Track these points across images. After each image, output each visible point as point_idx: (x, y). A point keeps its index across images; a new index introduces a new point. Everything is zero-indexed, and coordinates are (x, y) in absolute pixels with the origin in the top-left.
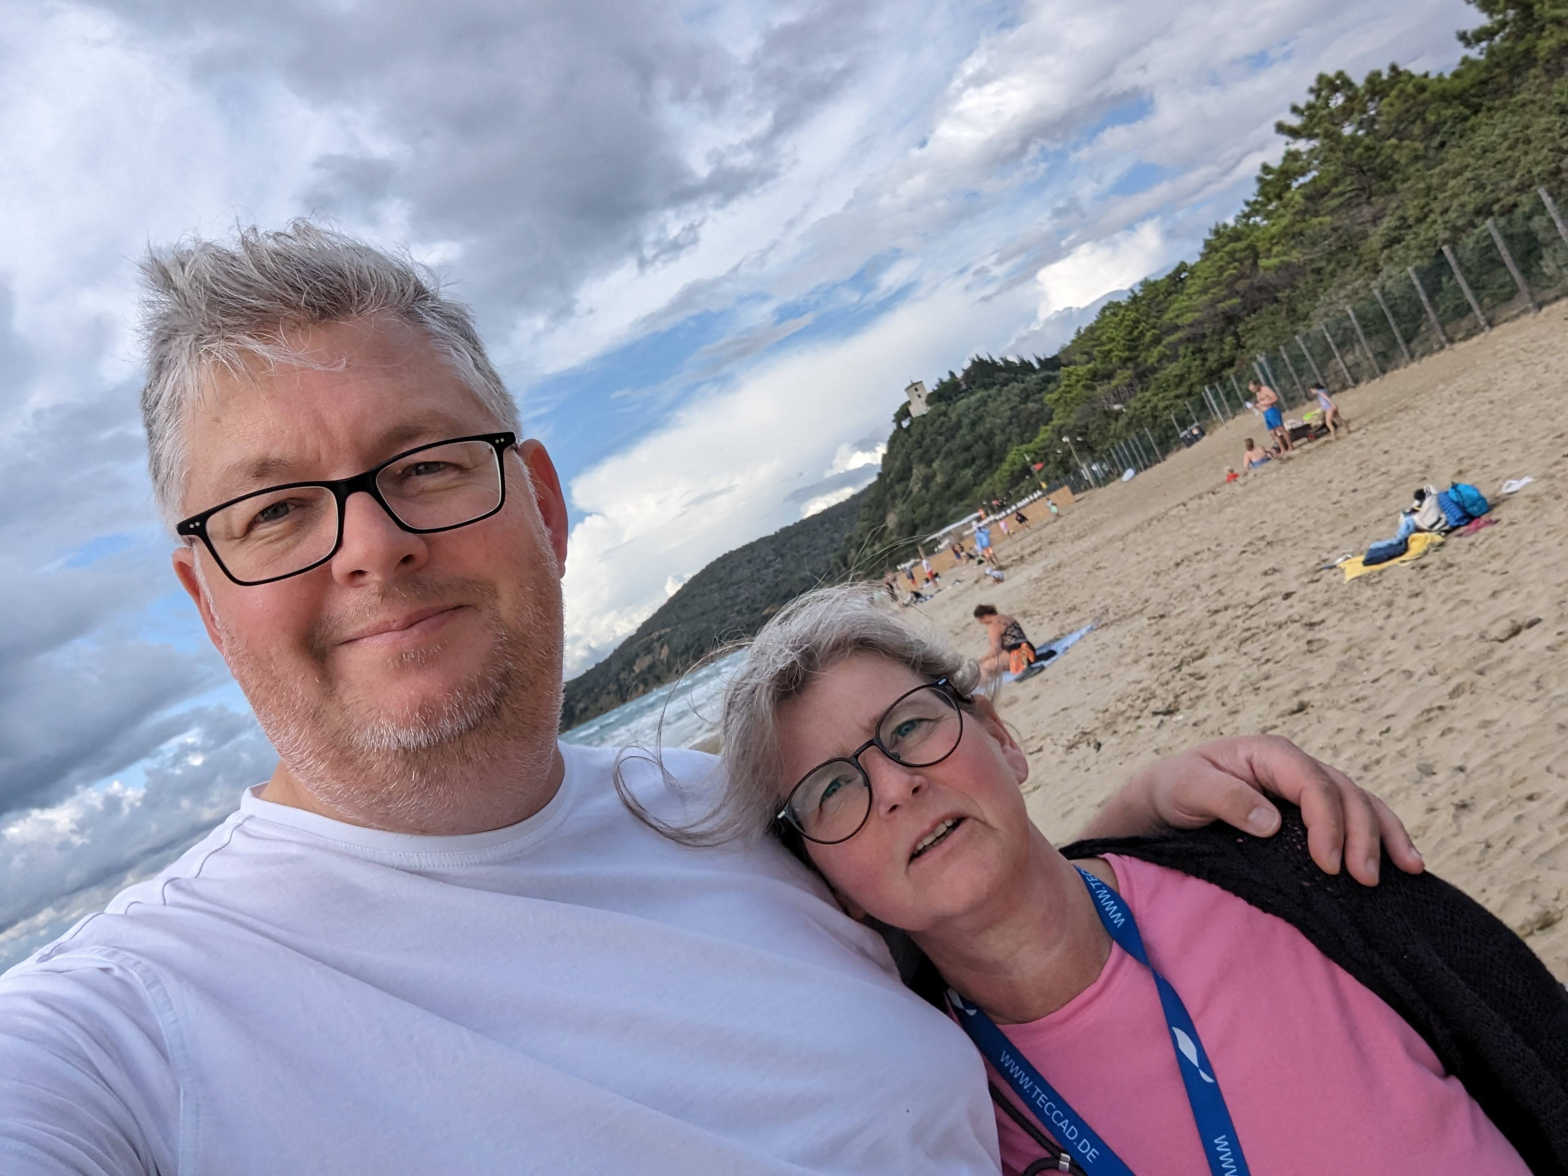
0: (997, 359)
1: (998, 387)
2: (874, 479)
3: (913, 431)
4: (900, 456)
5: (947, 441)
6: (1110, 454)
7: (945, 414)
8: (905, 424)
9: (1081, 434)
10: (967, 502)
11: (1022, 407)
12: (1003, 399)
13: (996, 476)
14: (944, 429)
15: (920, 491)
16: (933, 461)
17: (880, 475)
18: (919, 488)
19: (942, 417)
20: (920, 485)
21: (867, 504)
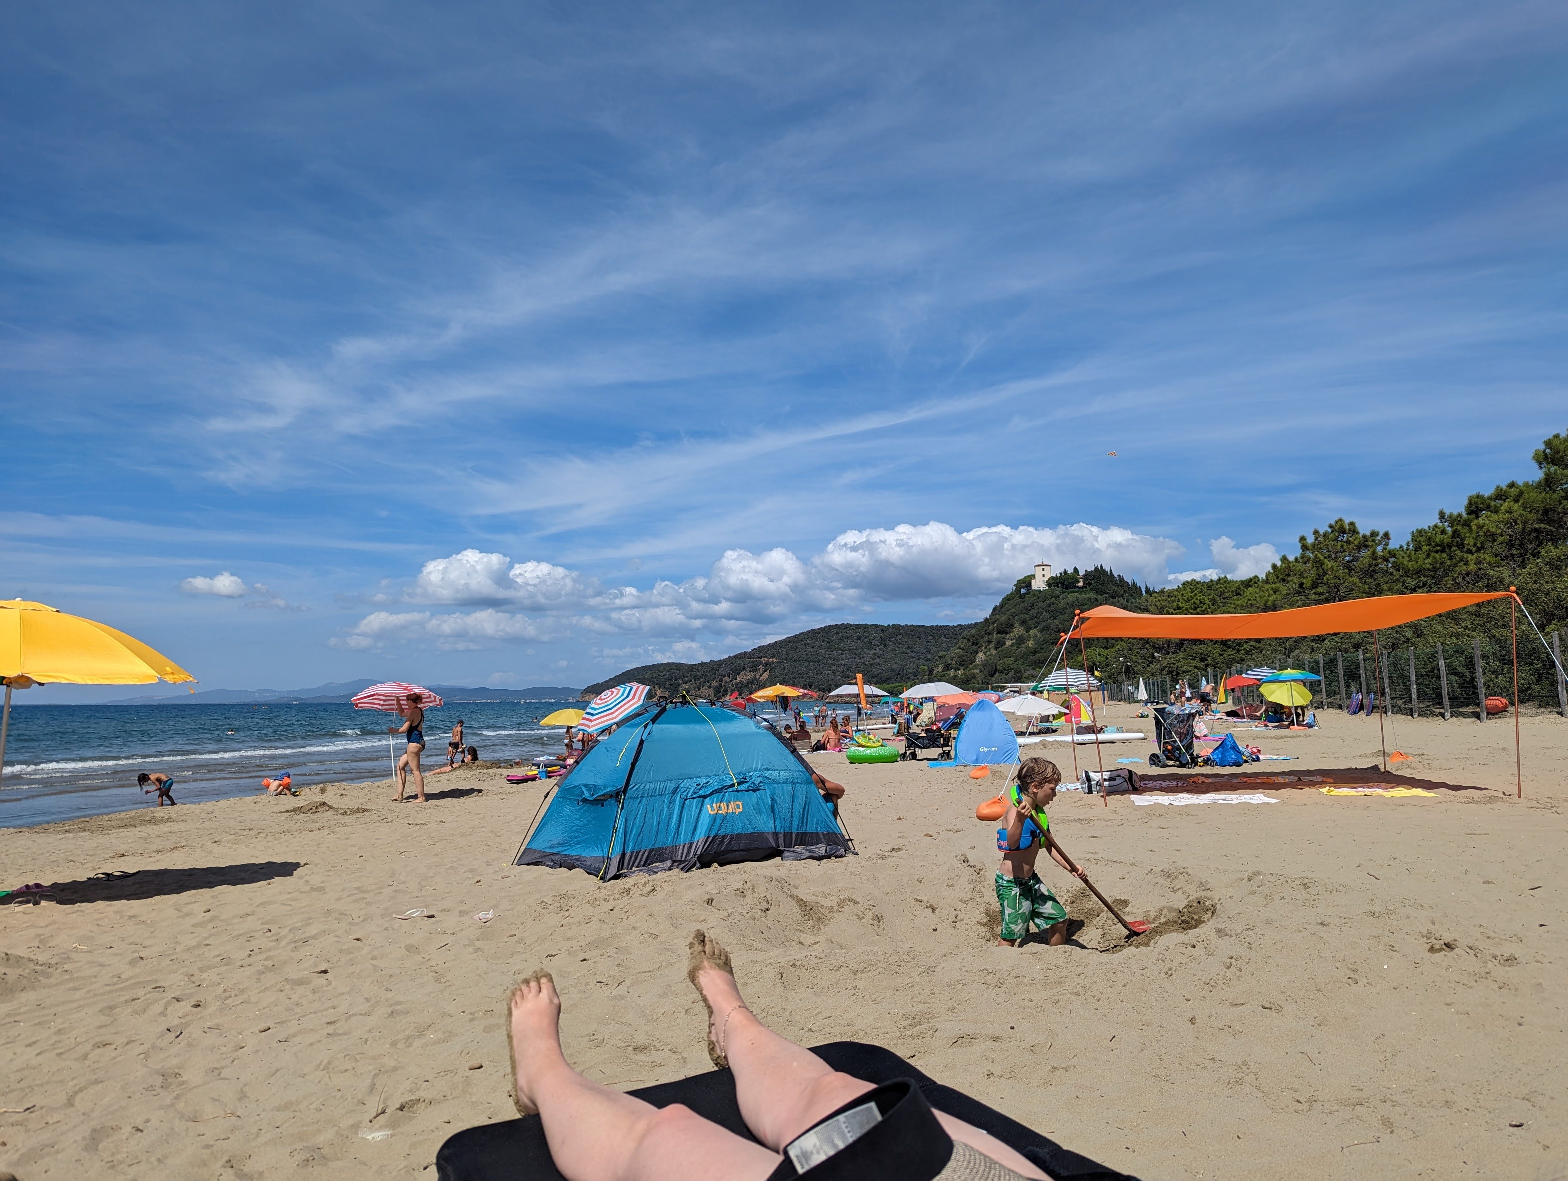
0: (1115, 574)
1: (1106, 596)
2: (981, 620)
3: (1026, 599)
4: (1008, 613)
5: (1049, 618)
7: (1057, 598)
8: (1023, 591)
14: (1051, 608)
15: (1012, 645)
16: (1032, 628)
17: (987, 619)
18: (1012, 643)
19: (1053, 599)
20: (1014, 641)
21: (967, 637)
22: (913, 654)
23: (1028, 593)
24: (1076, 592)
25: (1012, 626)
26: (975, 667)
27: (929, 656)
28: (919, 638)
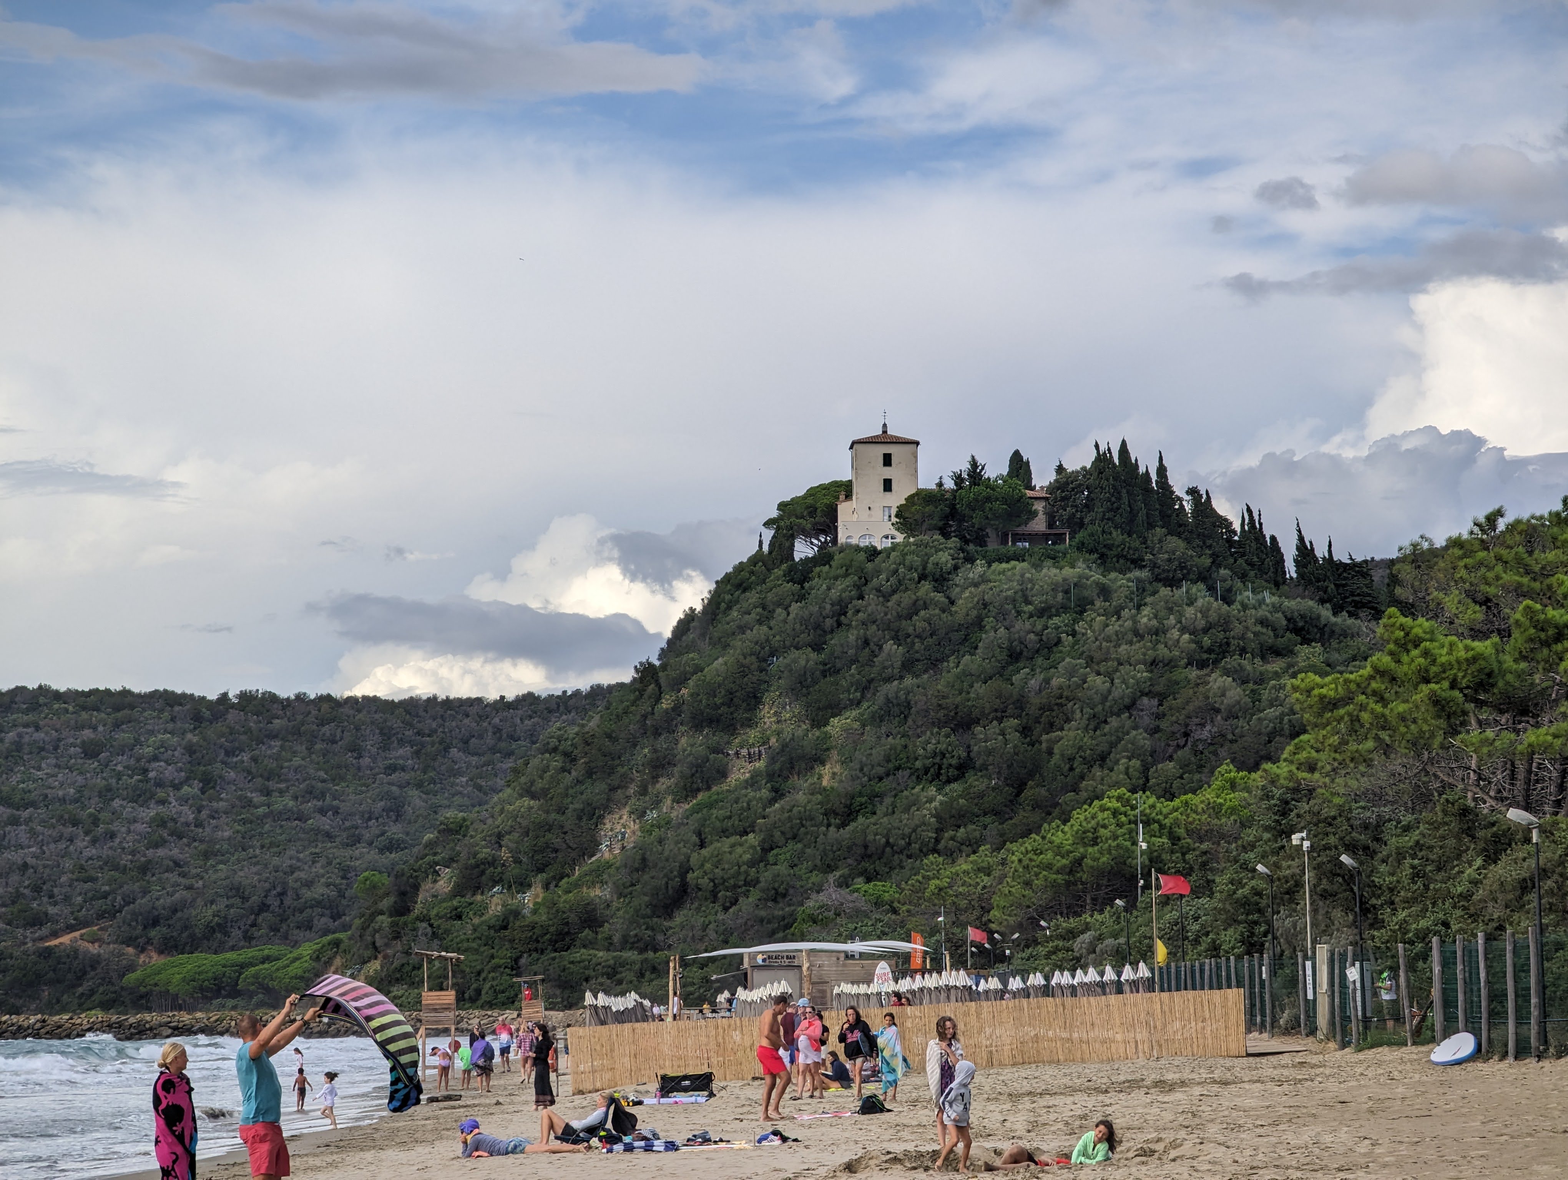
0: (1179, 486)
1: (1144, 574)
2: (627, 676)
3: (818, 585)
4: (740, 645)
5: (908, 666)
6: (1425, 956)
7: (941, 580)
8: (803, 550)
9: (1351, 848)
10: (885, 889)
11: (1194, 673)
12: (1145, 618)
13: (1016, 851)
14: (919, 623)
15: (752, 782)
16: (836, 709)
17: (647, 672)
18: (755, 775)
19: (926, 586)
20: (761, 764)
21: (566, 746)
22: (325, 823)
23: (823, 558)
24: (1019, 557)
25: (754, 700)
26: (598, 875)
27: (395, 830)
28: (356, 749)
